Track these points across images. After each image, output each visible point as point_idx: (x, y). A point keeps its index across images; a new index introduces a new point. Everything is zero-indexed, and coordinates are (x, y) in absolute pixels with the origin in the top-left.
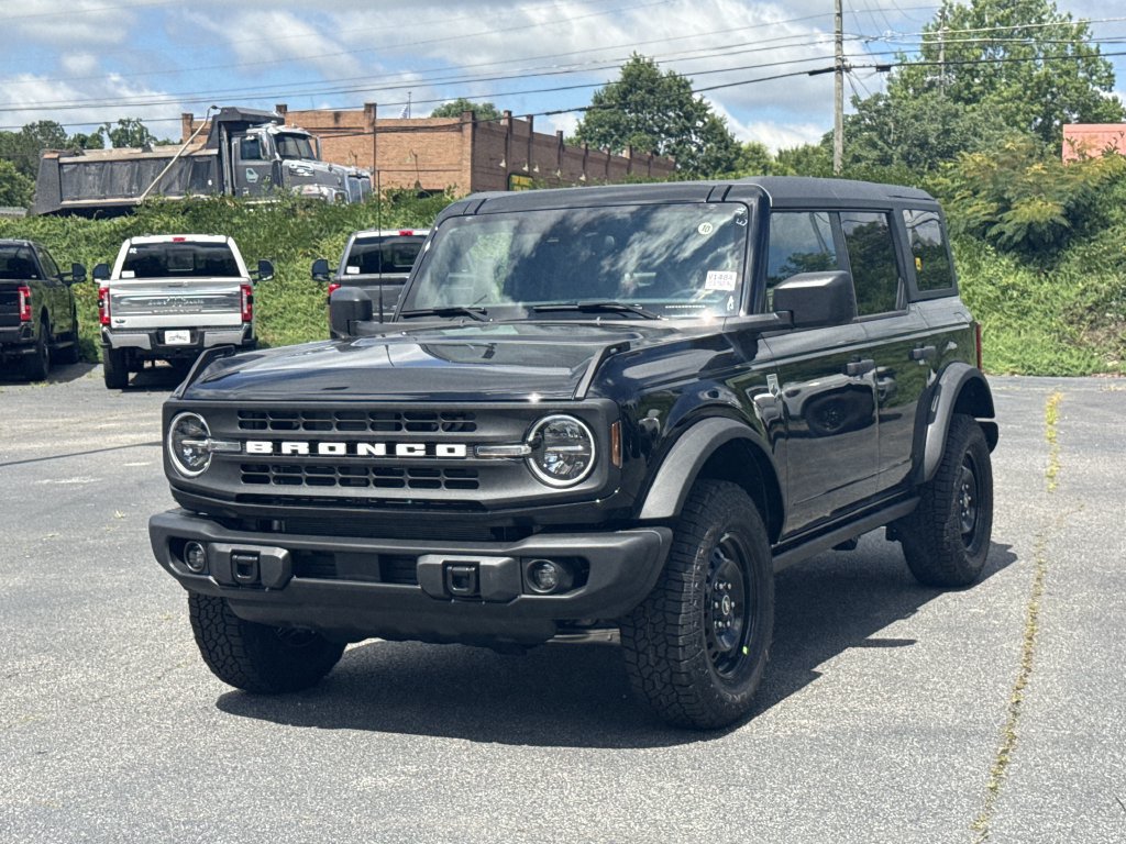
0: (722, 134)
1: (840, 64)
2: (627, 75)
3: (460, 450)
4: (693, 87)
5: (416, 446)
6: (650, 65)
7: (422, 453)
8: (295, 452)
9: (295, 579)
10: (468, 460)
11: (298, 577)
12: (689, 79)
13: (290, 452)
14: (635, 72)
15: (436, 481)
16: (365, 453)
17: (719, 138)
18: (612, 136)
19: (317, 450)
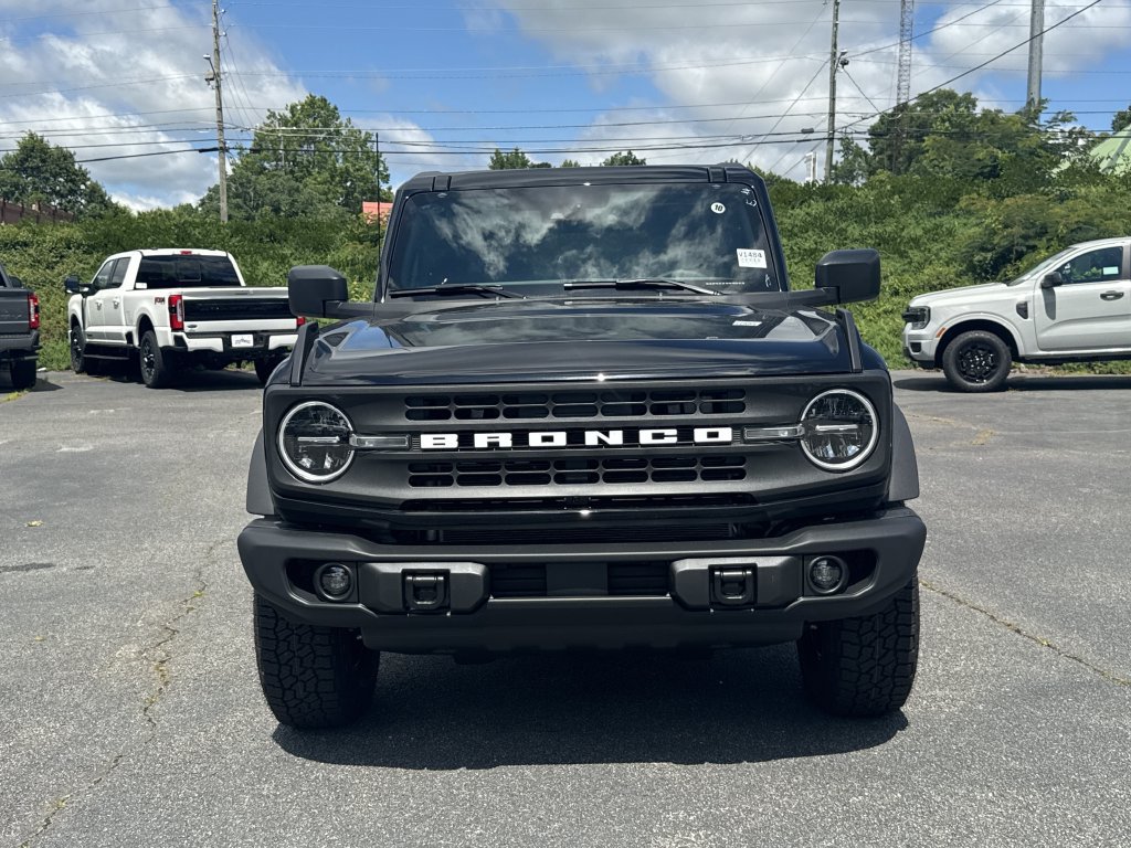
0: (102, 196)
1: (222, 145)
2: (24, 148)
3: (725, 434)
4: (76, 158)
5: (667, 432)
6: (42, 141)
7: (674, 440)
8: (493, 445)
9: (492, 599)
10: (733, 445)
11: (495, 598)
12: (72, 151)
13: (486, 446)
14: (30, 146)
15: (691, 471)
16: (596, 443)
17: (100, 200)
18: (13, 194)
19: (526, 441)
